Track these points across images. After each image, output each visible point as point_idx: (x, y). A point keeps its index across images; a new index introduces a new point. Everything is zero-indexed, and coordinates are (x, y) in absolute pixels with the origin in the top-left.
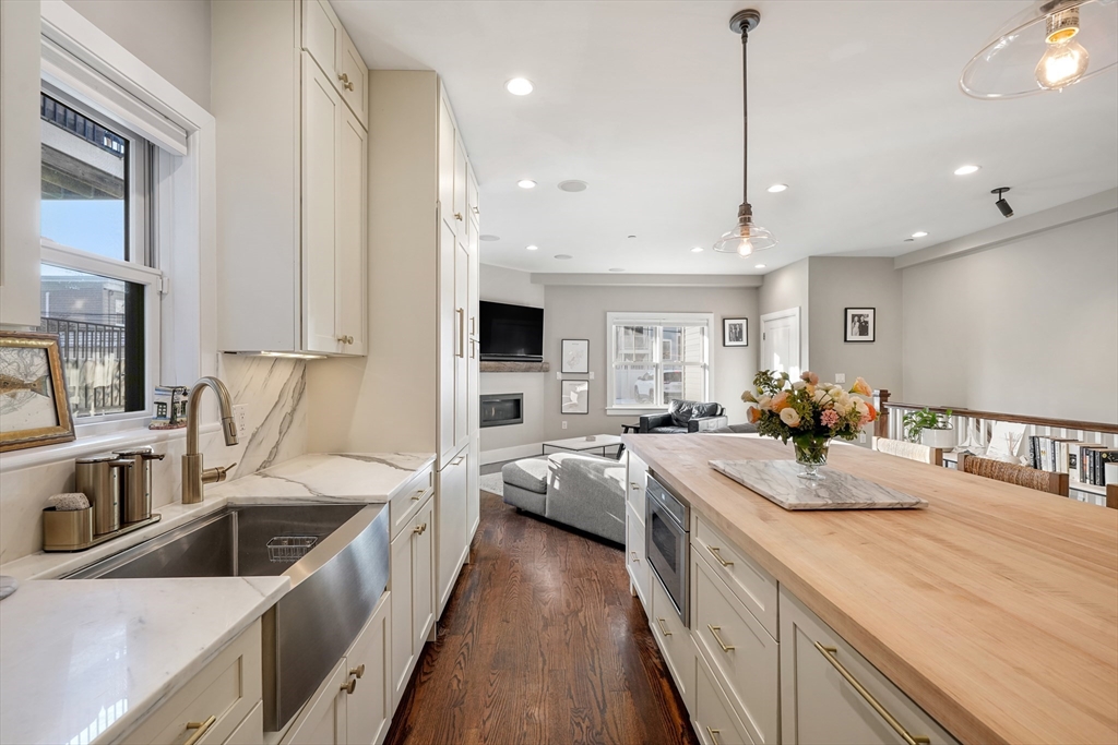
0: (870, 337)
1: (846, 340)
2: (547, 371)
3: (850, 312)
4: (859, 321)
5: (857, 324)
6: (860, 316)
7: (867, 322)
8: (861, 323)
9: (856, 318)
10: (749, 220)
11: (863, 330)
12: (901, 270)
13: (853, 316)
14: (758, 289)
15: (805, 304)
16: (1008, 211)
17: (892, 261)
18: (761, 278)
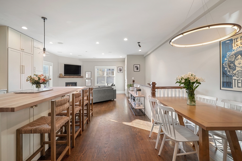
0: (139, 70)
2: (82, 78)
4: (137, 67)
5: (136, 68)
6: (137, 66)
7: (138, 67)
9: (136, 67)
10: (45, 51)
11: (137, 69)
12: (145, 57)
13: (135, 66)
14: (125, 61)
15: (126, 64)
16: (140, 46)
17: (143, 55)
18: (125, 59)
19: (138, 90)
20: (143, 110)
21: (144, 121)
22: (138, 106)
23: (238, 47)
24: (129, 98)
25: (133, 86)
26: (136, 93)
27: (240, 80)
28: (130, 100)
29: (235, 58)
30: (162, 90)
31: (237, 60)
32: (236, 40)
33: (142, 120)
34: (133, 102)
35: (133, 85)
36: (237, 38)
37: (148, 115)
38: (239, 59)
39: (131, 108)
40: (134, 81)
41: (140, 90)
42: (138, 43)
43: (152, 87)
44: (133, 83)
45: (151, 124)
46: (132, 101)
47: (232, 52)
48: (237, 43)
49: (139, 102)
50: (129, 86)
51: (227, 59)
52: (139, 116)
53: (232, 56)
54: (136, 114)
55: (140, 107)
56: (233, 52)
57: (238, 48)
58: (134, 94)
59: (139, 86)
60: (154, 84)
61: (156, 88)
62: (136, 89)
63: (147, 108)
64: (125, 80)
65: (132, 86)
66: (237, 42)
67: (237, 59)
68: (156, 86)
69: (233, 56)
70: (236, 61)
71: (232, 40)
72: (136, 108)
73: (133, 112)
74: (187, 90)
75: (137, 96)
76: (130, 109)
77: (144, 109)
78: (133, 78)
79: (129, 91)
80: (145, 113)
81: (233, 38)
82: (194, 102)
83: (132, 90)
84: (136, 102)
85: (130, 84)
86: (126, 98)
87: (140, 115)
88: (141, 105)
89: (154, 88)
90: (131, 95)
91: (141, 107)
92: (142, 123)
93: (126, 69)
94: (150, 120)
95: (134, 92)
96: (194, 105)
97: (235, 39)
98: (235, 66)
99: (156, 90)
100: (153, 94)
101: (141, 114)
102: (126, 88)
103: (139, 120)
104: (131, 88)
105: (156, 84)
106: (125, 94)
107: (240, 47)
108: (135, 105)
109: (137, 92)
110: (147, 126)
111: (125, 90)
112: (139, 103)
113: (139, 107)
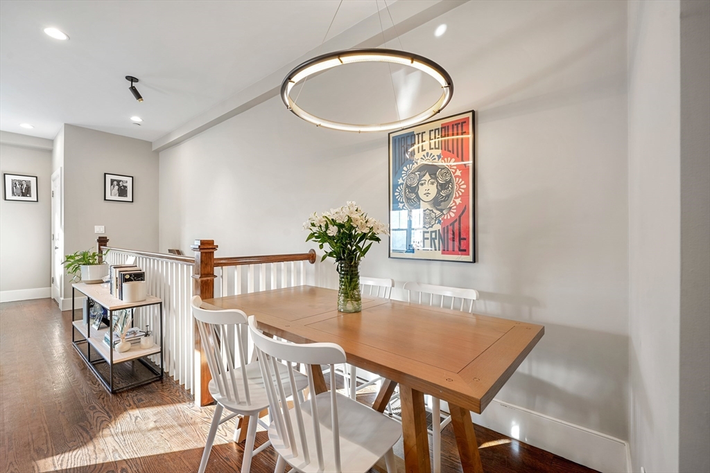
0: (129, 198)
1: (105, 199)
3: (109, 178)
4: (118, 185)
5: (117, 187)
6: (119, 182)
7: (126, 187)
8: (120, 187)
9: (115, 183)
11: (122, 191)
12: (157, 152)
13: (112, 181)
14: (50, 152)
15: (62, 165)
16: (138, 96)
17: (150, 144)
18: (52, 141)
19: (128, 277)
20: (157, 360)
21: (160, 409)
22: (128, 345)
23: (425, 153)
24: (74, 314)
25: (100, 262)
26: (116, 291)
27: (428, 232)
28: (80, 325)
29: (419, 180)
30: (237, 271)
31: (422, 184)
32: (420, 135)
33: (153, 406)
34: (102, 331)
35: (101, 257)
36: (423, 133)
37: (178, 375)
38: (427, 182)
39: (89, 365)
40: (103, 241)
41: (139, 276)
42: (127, 78)
43: (202, 262)
44: (100, 249)
45: (194, 409)
46: (94, 327)
47: (413, 164)
48: (423, 143)
49: (135, 329)
50: (78, 260)
51: (404, 180)
52: (133, 389)
53: (412, 173)
54: (120, 386)
55: (141, 348)
56: (415, 165)
57: (424, 156)
58: (107, 297)
59: (130, 261)
60: (207, 248)
61: (218, 265)
62: (115, 274)
63: (171, 346)
64: (50, 237)
65: (97, 261)
66: (423, 141)
67: (423, 182)
68: (217, 255)
69: (414, 173)
70: (420, 186)
71: (412, 136)
72: (118, 357)
73: (100, 379)
74: (337, 263)
75: (126, 302)
76: (84, 369)
77: (161, 352)
78: (100, 230)
79: (73, 285)
80: (162, 369)
81: (416, 131)
82: (358, 299)
83: (97, 278)
84: (118, 331)
85: (84, 254)
86: (60, 316)
87: (140, 387)
88: (143, 339)
89: (206, 264)
90: (90, 304)
91: (147, 348)
92: (152, 425)
93: (57, 186)
94: (189, 394)
95: (107, 286)
96: (357, 312)
97: (418, 134)
98: (419, 199)
99: (217, 270)
100: (206, 289)
101: (145, 377)
102: (59, 271)
103: (136, 412)
104: (87, 272)
105: (215, 248)
106: (51, 302)
107: (427, 153)
108: (112, 345)
109: (125, 285)
110: (180, 429)
111: (52, 281)
112: (135, 333)
113: (134, 350)
